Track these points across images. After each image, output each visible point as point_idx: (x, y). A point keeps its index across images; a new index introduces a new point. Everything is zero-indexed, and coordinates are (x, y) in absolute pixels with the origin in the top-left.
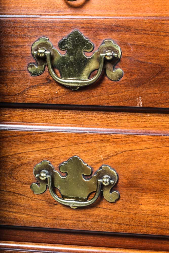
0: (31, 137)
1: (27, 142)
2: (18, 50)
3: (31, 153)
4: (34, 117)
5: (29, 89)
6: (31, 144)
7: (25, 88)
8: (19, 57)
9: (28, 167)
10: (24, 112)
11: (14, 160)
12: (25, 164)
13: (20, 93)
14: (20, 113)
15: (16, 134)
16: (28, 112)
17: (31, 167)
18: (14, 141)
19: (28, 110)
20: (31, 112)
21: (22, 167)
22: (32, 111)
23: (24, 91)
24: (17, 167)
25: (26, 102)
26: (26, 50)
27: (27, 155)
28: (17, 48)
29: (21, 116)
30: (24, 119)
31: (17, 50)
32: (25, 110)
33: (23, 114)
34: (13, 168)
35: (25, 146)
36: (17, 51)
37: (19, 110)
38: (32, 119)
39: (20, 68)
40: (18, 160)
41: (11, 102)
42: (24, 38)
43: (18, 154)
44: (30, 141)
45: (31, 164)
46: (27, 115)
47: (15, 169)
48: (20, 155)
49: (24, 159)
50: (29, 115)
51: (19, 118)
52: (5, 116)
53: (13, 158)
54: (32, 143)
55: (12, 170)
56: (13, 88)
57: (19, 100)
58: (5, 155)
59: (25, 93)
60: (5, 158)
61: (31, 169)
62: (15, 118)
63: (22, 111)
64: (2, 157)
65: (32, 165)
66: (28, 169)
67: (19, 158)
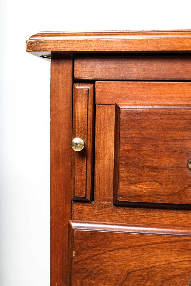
0: (188, 243)
1: (183, 250)
2: (177, 144)
3: (186, 263)
4: (189, 220)
5: (188, 188)
6: (187, 252)
7: (183, 187)
8: (178, 152)
9: (183, 279)
10: (178, 214)
11: (166, 271)
12: (178, 276)
13: (177, 192)
14: (172, 216)
15: (169, 240)
16: (183, 214)
17: (186, 280)
18: (167, 248)
19: (182, 212)
20: (186, 215)
21: (175, 279)
22: (187, 213)
23: (182, 190)
24: (169, 279)
25: (184, 203)
26: (187, 144)
27: (182, 265)
28: (176, 143)
29: (174, 218)
30: (178, 222)
31: (175, 144)
32: (179, 212)
33: (177, 216)
34: (164, 280)
35: (180, 254)
36: (176, 146)
37: (172, 211)
38: (187, 222)
39: (178, 164)
40: (171, 270)
41: (166, 203)
42: (185, 131)
43: (171, 263)
44: (186, 249)
45: (186, 275)
46: (181, 217)
47: (166, 281)
48: (173, 264)
49: (177, 269)
50: (184, 218)
51: (171, 221)
52: (155, 218)
53: (164, 268)
54: (189, 251)
55: (163, 283)
56: (169, 186)
57: (175, 201)
58: (155, 264)
59: (183, 193)
60: (154, 268)
61: (186, 282)
62: (166, 220)
63: (175, 213)
64: (151, 266)
65: (188, 277)
66: (182, 282)
67: (172, 268)
